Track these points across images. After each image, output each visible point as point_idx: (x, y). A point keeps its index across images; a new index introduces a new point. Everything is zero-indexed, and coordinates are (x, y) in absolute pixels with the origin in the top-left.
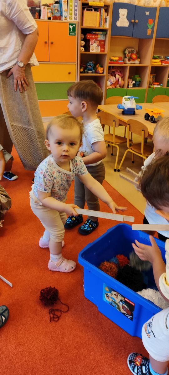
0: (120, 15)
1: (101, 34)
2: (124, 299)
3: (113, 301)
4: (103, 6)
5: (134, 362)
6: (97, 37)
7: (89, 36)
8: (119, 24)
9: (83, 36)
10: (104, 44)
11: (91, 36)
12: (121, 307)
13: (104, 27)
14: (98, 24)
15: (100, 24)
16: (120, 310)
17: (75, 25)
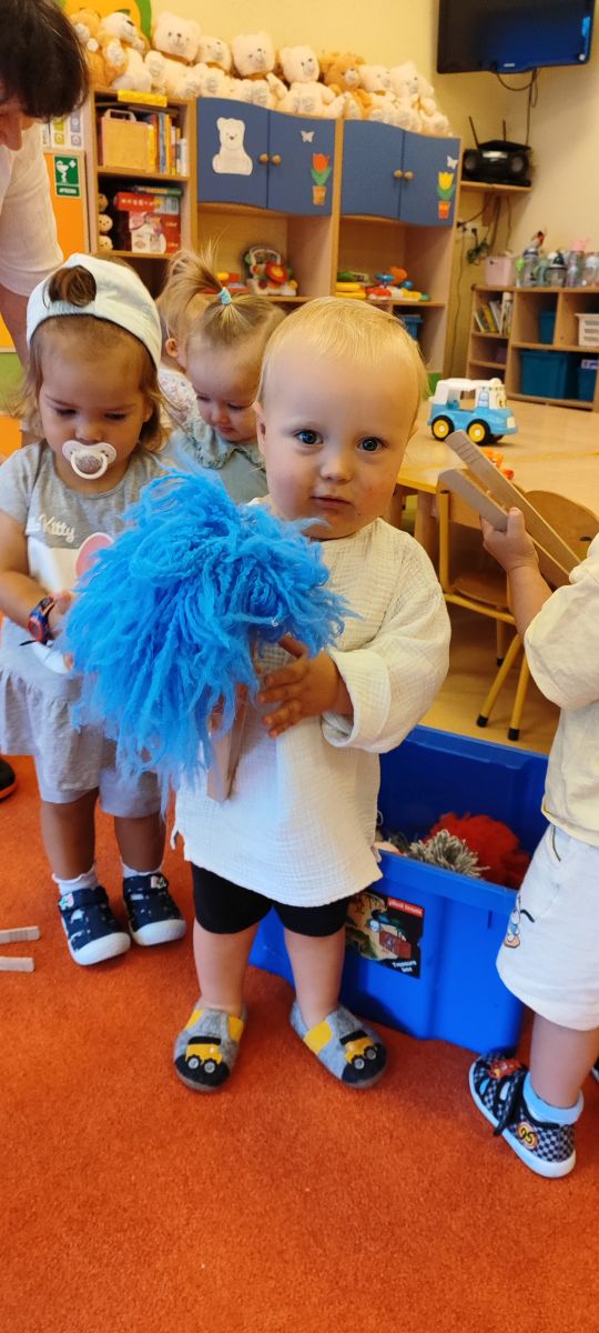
0: (223, 138)
1: (166, 196)
4: (165, 105)
6: (151, 204)
7: (124, 201)
8: (220, 165)
9: (104, 201)
10: (178, 229)
11: (133, 198)
13: (173, 174)
14: (152, 162)
15: (159, 161)
17: (75, 160)
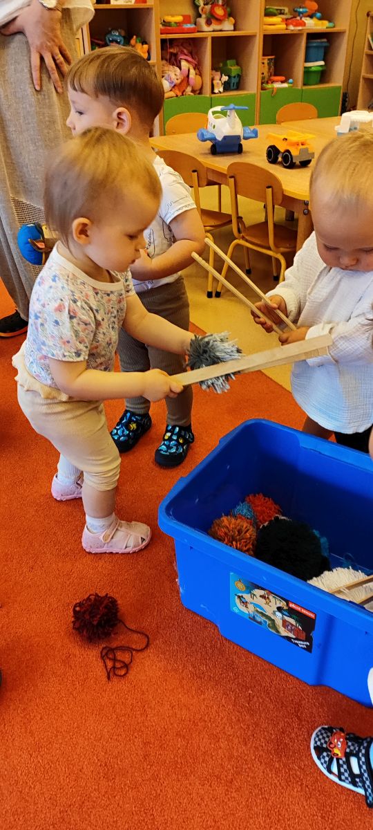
2: (288, 605)
3: (257, 611)
5: (326, 750)
12: (279, 622)
16: (278, 632)
